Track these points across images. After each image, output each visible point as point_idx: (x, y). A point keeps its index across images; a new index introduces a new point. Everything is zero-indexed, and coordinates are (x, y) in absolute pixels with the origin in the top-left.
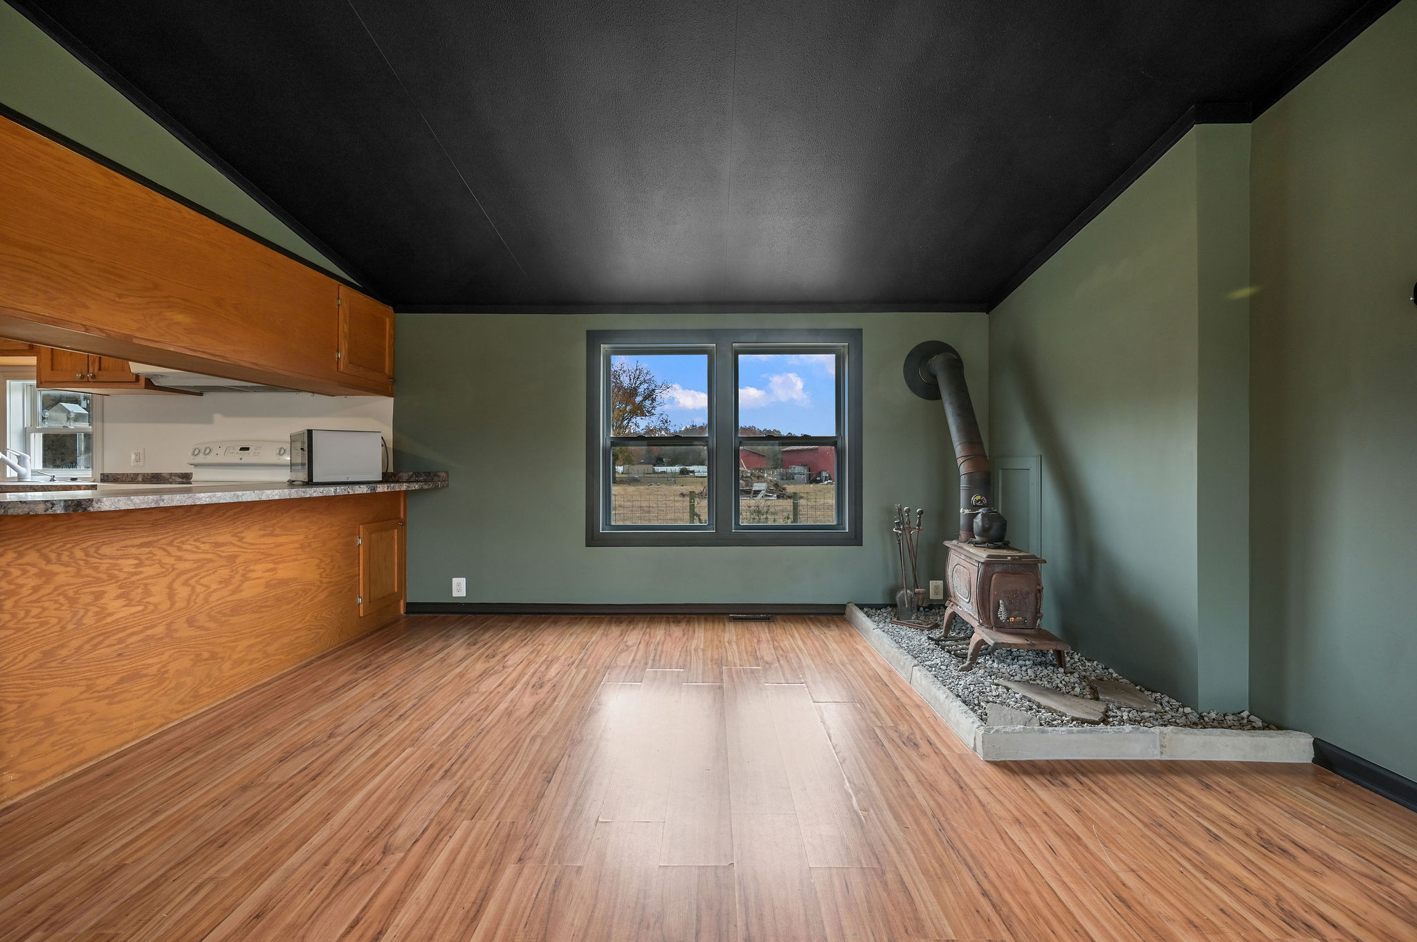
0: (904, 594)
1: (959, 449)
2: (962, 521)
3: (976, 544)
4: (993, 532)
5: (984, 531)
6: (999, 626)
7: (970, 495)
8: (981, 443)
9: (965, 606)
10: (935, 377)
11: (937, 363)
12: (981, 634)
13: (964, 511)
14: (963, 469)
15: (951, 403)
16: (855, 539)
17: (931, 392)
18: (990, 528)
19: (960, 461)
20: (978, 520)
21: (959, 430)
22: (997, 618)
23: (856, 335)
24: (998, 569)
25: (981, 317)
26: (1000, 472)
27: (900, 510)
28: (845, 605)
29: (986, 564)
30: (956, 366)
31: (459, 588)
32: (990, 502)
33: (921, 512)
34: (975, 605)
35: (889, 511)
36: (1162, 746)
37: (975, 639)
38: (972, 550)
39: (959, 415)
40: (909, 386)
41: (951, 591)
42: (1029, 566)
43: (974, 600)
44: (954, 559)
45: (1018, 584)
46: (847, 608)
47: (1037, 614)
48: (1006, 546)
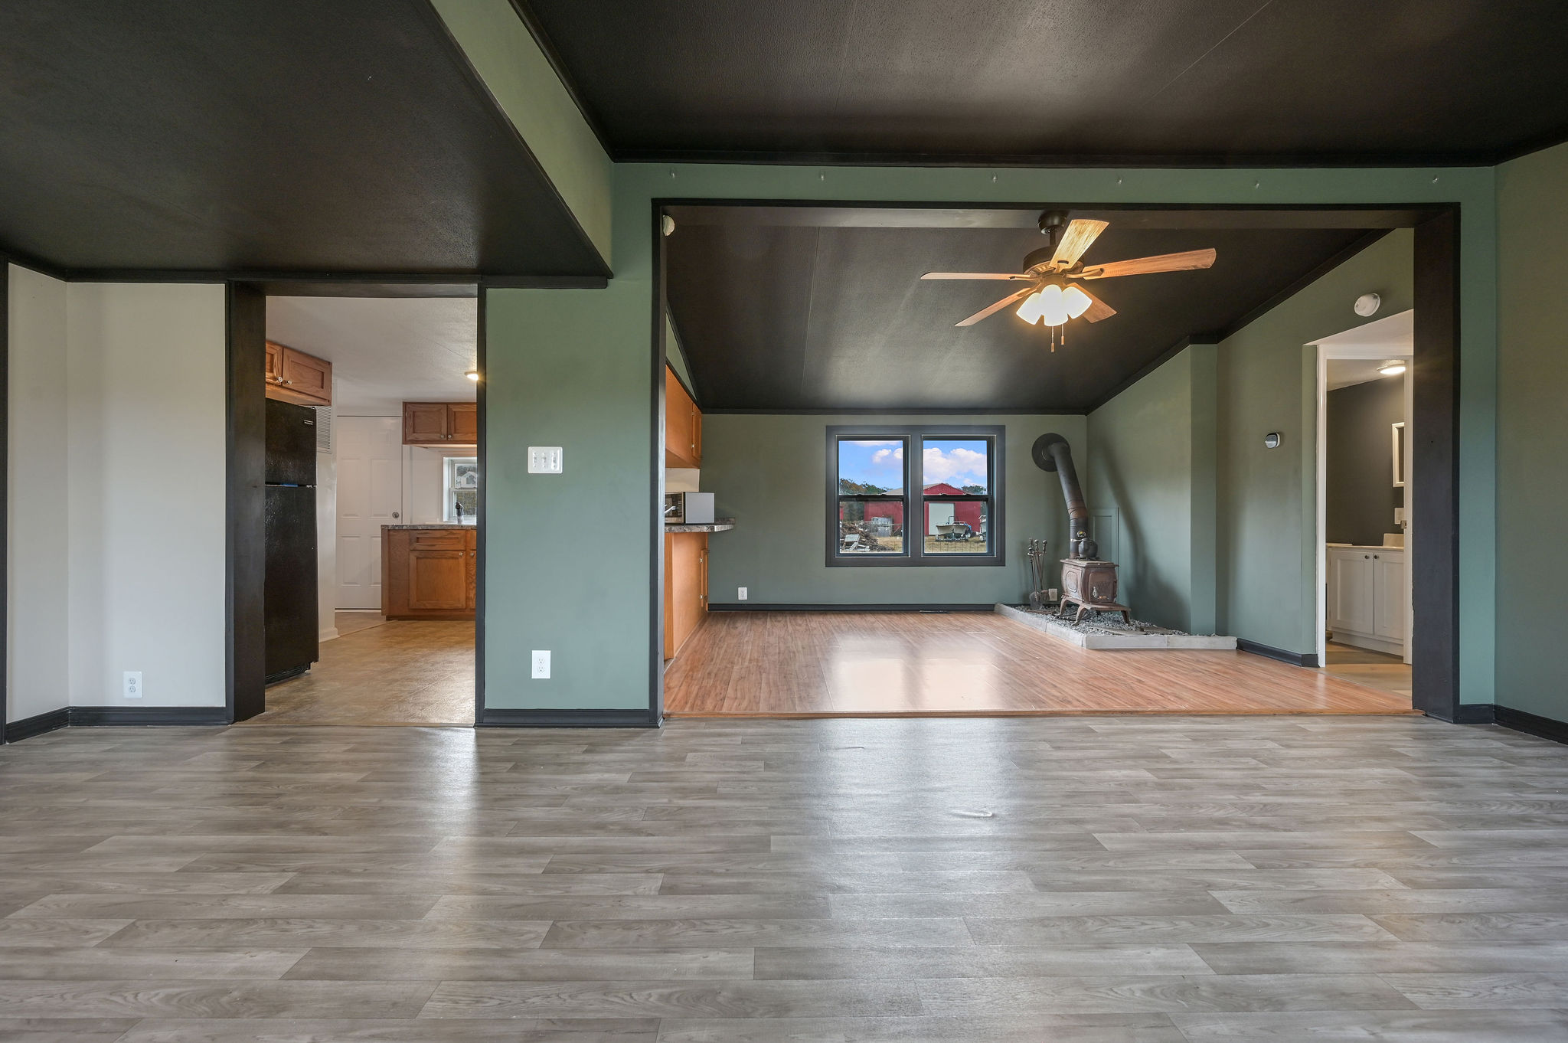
0: (1035, 594)
1: (1069, 504)
2: (1072, 546)
3: (1081, 559)
4: (1090, 551)
5: (1085, 551)
6: (1093, 601)
7: (1077, 529)
8: (1082, 500)
9: (1074, 595)
10: (1053, 458)
11: (1055, 450)
12: (1083, 606)
13: (1073, 540)
14: (1072, 516)
15: (1064, 476)
16: (1001, 561)
17: (1049, 466)
18: (1088, 550)
19: (1070, 511)
20: (1081, 546)
21: (1069, 492)
22: (1092, 596)
23: (1001, 430)
24: (1093, 570)
25: (1081, 419)
26: (1094, 518)
27: (1032, 542)
28: (994, 605)
29: (1086, 568)
30: (1066, 452)
31: (743, 594)
32: (1088, 535)
33: (1046, 543)
34: (1080, 592)
35: (1023, 544)
36: (1168, 642)
37: (1080, 609)
38: (1078, 562)
39: (1070, 483)
40: (1036, 463)
41: (1065, 589)
42: (1111, 569)
43: (1079, 590)
44: (1066, 569)
45: (1104, 578)
46: (996, 607)
47: (1114, 595)
48: (1097, 559)
